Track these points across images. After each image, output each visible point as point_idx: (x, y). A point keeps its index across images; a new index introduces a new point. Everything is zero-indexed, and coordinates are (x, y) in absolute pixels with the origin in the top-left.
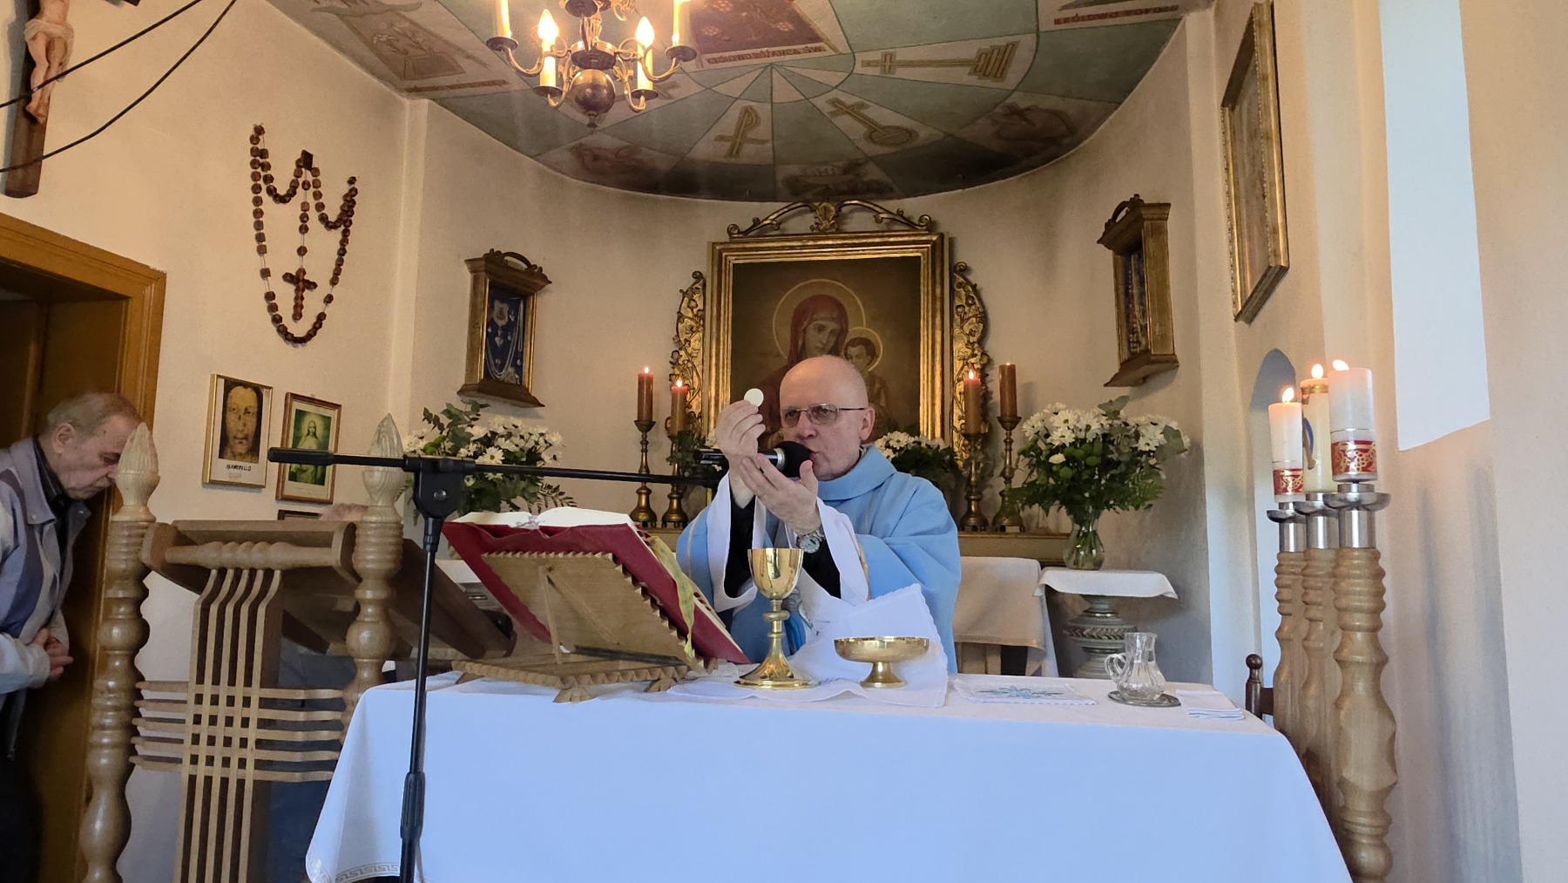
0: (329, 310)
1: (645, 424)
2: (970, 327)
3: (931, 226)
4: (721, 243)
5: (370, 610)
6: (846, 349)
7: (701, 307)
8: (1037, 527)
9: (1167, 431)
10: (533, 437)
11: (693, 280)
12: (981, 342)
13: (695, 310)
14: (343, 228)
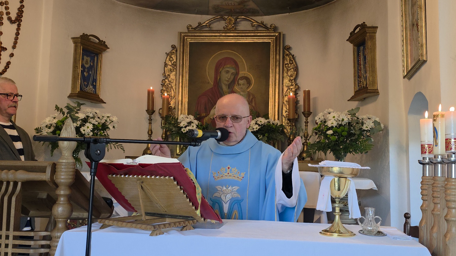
0: (12, 60)
1: (151, 111)
2: (291, 73)
3: (275, 29)
4: (184, 33)
5: (62, 199)
6: (238, 81)
7: (175, 60)
8: (318, 158)
9: (375, 122)
10: (104, 118)
11: (171, 49)
12: (295, 79)
13: (172, 62)
14: (18, 23)
